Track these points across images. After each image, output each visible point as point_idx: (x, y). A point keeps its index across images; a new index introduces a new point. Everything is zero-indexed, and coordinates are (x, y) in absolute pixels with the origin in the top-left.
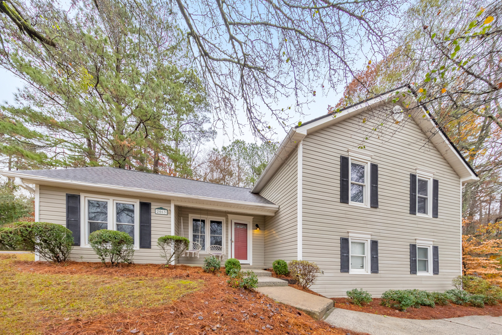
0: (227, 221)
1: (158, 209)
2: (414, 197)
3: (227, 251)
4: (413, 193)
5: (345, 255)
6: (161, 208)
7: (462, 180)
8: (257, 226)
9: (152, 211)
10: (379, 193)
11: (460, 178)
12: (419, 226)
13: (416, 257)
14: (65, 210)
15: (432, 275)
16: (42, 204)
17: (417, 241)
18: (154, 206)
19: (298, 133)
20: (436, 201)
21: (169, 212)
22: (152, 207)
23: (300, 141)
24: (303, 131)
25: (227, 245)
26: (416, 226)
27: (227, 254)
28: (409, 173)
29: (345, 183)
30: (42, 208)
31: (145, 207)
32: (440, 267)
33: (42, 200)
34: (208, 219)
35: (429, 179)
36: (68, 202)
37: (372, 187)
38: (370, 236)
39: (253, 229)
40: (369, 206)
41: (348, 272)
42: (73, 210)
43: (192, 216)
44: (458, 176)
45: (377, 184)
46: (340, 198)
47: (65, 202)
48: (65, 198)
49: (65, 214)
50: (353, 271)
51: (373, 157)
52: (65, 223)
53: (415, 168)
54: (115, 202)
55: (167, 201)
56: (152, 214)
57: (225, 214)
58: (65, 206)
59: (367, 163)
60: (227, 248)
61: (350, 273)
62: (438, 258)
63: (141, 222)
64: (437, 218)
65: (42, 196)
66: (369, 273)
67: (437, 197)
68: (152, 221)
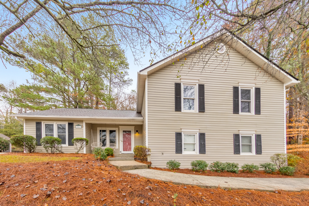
0: (119, 130)
1: (77, 125)
2: (237, 102)
3: (119, 147)
4: (236, 99)
5: (179, 143)
6: (79, 125)
7: (285, 85)
8: (137, 131)
9: (74, 127)
10: (205, 102)
11: (283, 83)
12: (241, 121)
13: (239, 142)
14: (35, 130)
15: (255, 155)
16: (27, 127)
17: (240, 132)
18: (75, 125)
19: (142, 75)
20: (258, 103)
21: (82, 126)
22: (74, 125)
23: (146, 79)
24: (145, 73)
25: (119, 143)
26: (239, 121)
27: (119, 148)
28: (232, 86)
29: (178, 99)
30: (27, 129)
31: (71, 125)
32: (262, 149)
33: (27, 126)
34: (108, 129)
35: (252, 88)
36: (37, 126)
37: (199, 99)
38: (198, 130)
39: (135, 133)
40: (197, 111)
41: (181, 153)
42: (39, 130)
43: (99, 129)
44: (281, 82)
45: (204, 97)
46: (175, 108)
47: (35, 126)
48: (35, 124)
49: (35, 131)
50: (184, 152)
51: (200, 80)
52: (35, 135)
53: (237, 82)
54: (57, 124)
55: (81, 121)
56: (74, 128)
57: (117, 126)
58: (35, 128)
59: (196, 85)
60: (119, 145)
61: (183, 154)
62: (261, 143)
63: (69, 133)
64: (260, 114)
65: (27, 124)
66: (198, 153)
67: (260, 100)
68: (74, 132)
